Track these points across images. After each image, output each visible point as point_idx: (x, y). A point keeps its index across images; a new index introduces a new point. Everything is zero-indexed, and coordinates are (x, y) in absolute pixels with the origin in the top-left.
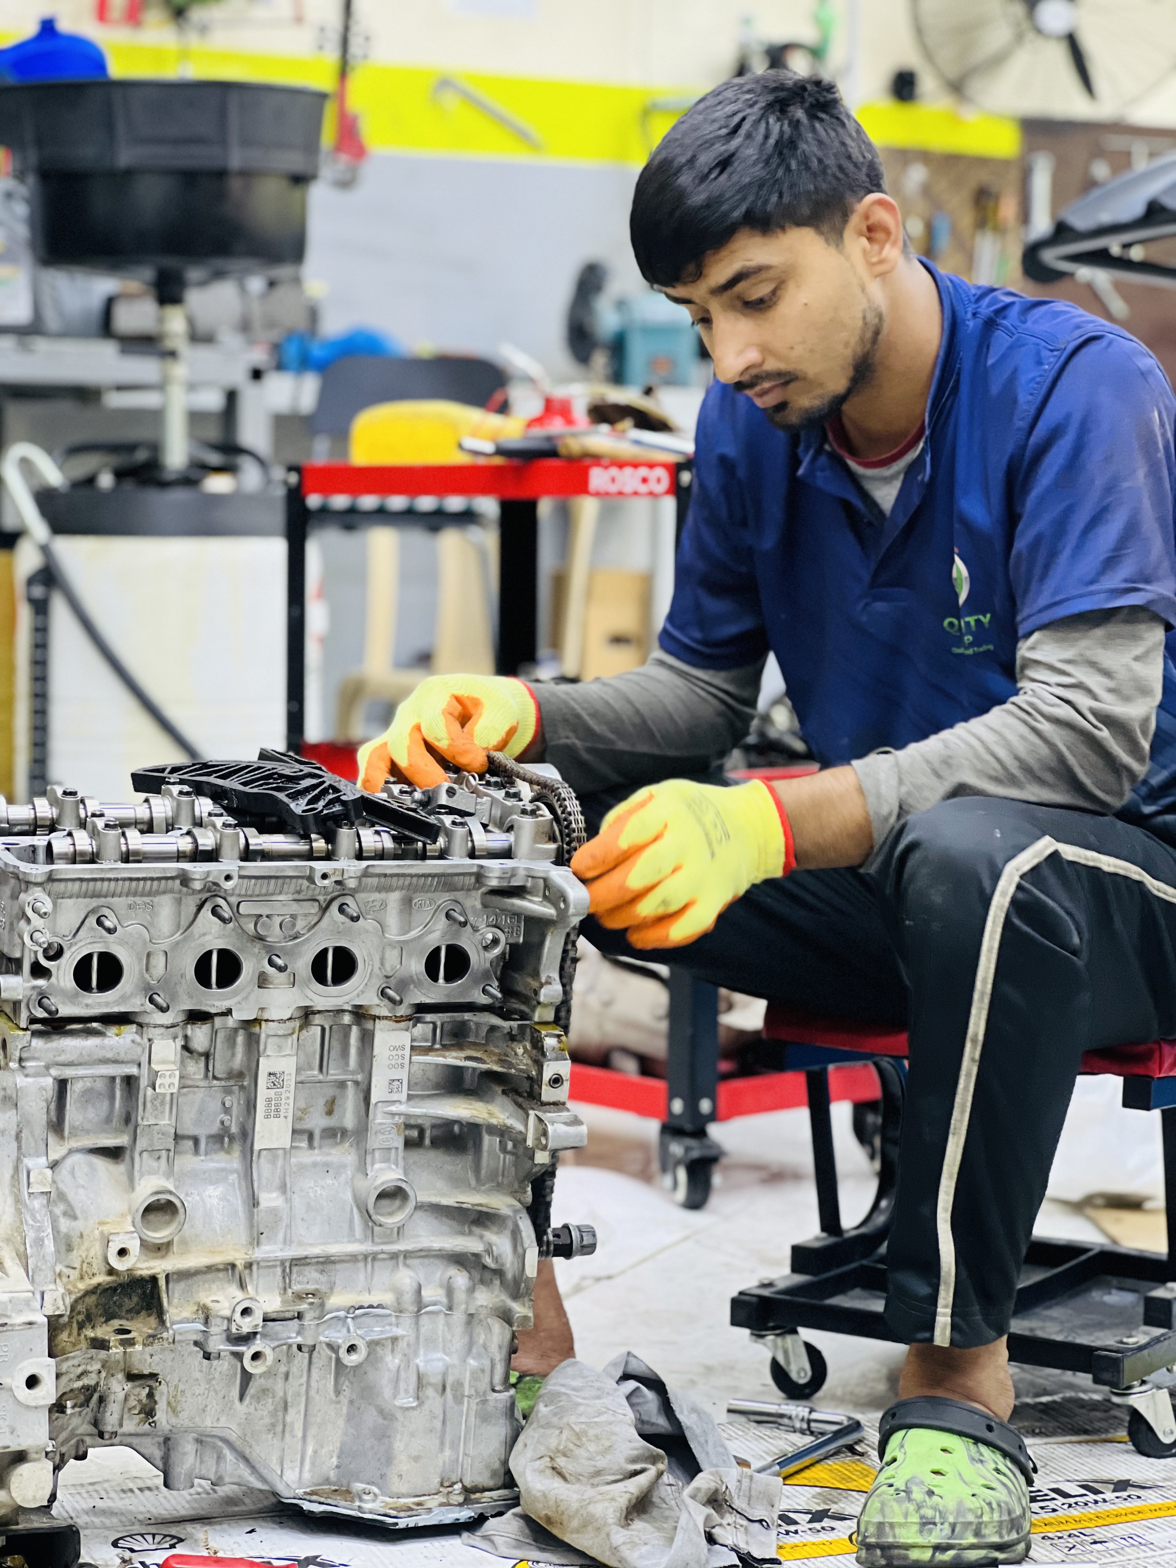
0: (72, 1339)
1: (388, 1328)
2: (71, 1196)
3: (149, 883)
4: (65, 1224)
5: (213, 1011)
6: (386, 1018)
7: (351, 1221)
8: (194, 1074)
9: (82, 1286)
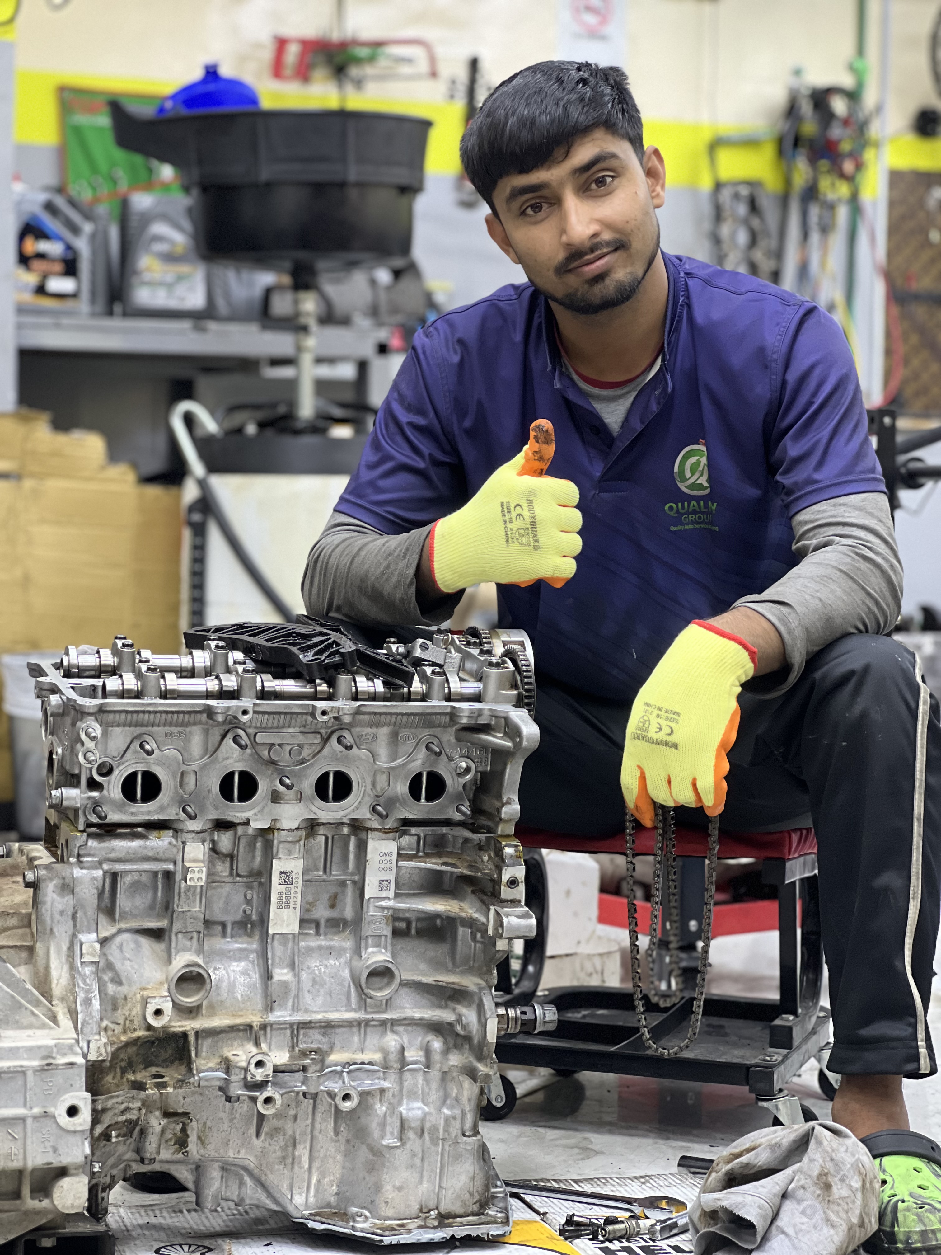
0: (115, 1081)
1: (377, 1081)
2: (118, 965)
3: (181, 715)
4: (111, 989)
5: (237, 821)
6: (376, 830)
7: (349, 992)
8: (222, 872)
9: (124, 1038)
